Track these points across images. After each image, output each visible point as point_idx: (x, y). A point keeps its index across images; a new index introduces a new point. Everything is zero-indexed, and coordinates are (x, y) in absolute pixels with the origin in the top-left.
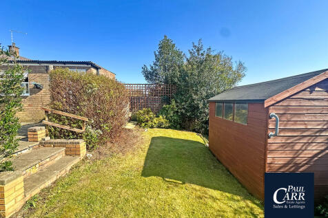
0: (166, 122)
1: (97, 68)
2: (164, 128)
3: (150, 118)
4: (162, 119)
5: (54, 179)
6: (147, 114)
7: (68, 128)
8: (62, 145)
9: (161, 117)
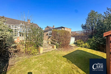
0: (89, 46)
1: (64, 28)
2: (88, 48)
3: (82, 43)
4: (86, 44)
5: (48, 51)
6: (80, 42)
7: (53, 42)
8: (52, 45)
9: (86, 43)
